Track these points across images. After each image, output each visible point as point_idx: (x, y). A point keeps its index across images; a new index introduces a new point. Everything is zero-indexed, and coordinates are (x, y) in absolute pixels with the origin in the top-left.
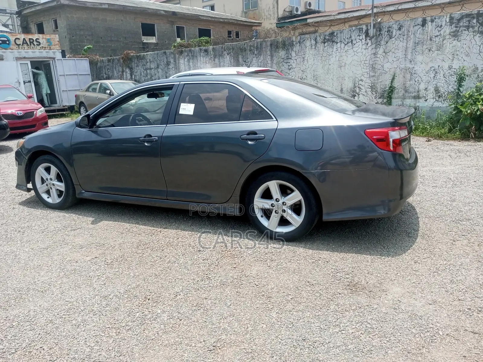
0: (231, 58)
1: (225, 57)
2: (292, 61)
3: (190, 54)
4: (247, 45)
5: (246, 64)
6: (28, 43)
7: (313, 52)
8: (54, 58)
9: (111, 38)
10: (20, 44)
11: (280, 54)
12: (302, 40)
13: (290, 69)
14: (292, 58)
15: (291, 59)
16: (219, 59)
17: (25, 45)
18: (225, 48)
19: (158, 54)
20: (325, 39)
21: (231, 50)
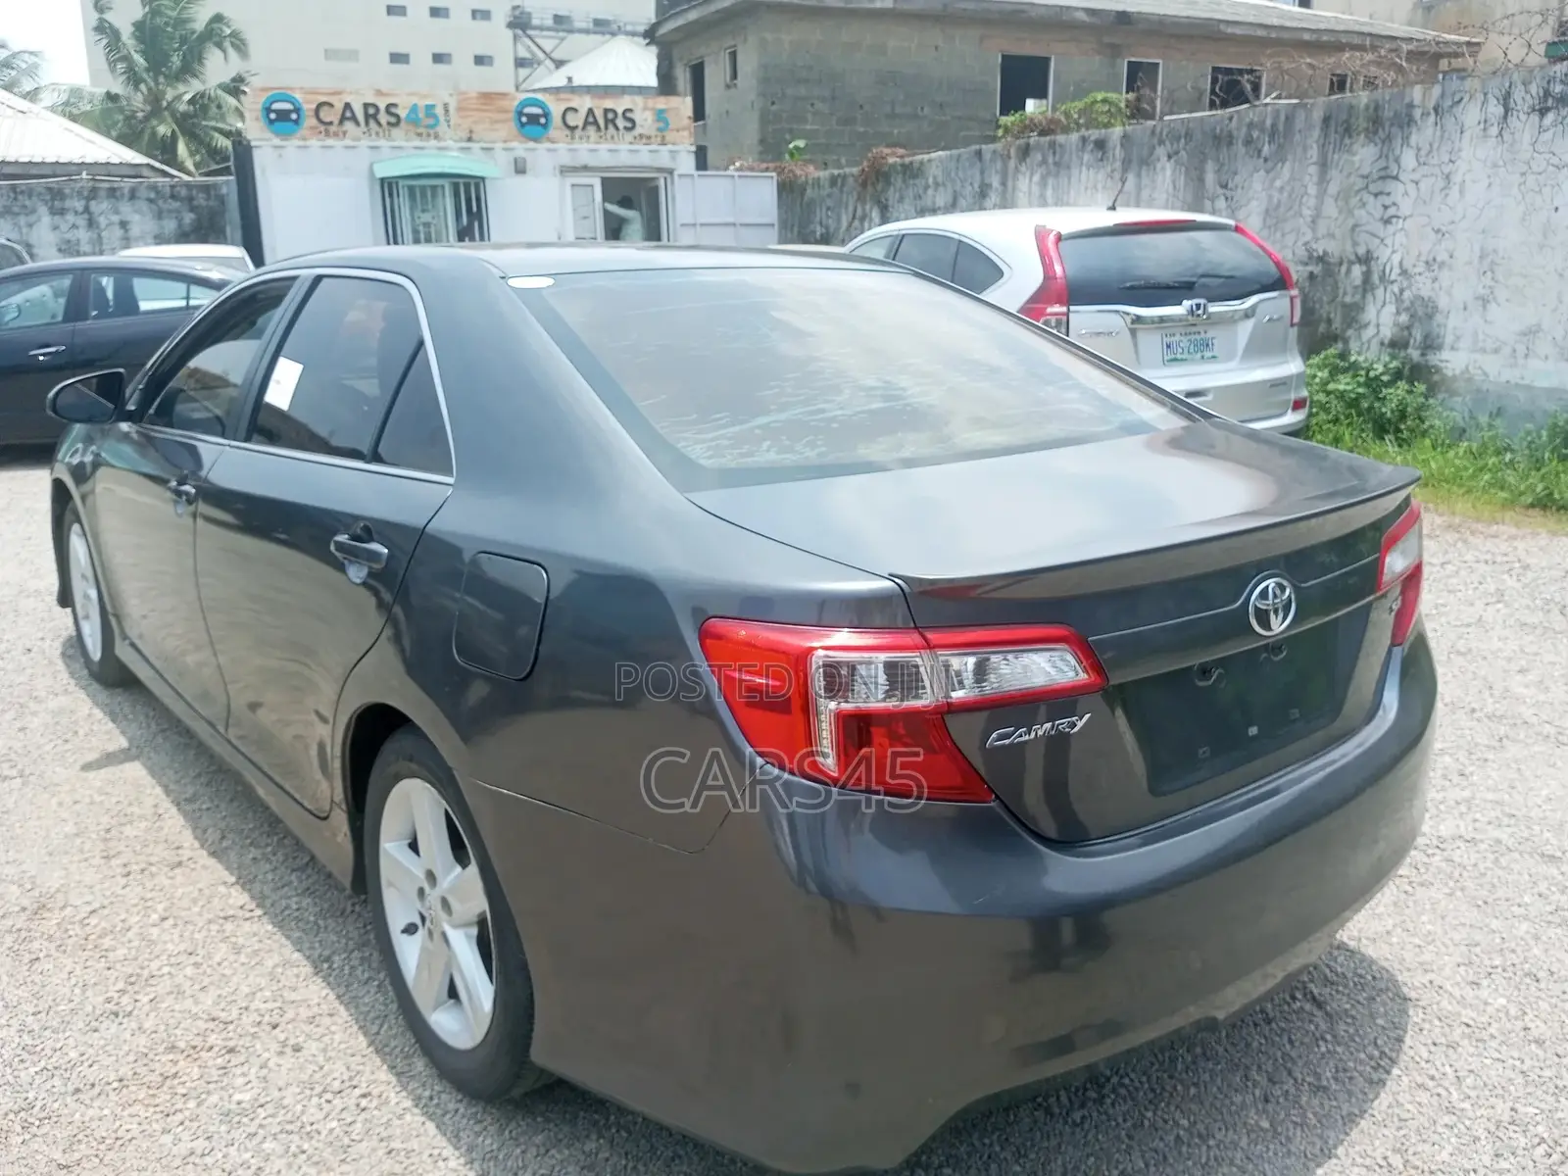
0: (1178, 171)
1: (1159, 166)
2: (1400, 186)
3: (1051, 160)
4: (1240, 120)
5: (1229, 194)
6: (601, 122)
7: (1489, 150)
8: (671, 172)
9: (893, 109)
10: (577, 127)
11: (1356, 158)
12: (1449, 103)
13: (1387, 222)
14: (1402, 177)
15: (1396, 178)
16: (1139, 175)
17: (591, 129)
18: (1161, 133)
19: (959, 156)
20: (1547, 93)
21: (1183, 140)
